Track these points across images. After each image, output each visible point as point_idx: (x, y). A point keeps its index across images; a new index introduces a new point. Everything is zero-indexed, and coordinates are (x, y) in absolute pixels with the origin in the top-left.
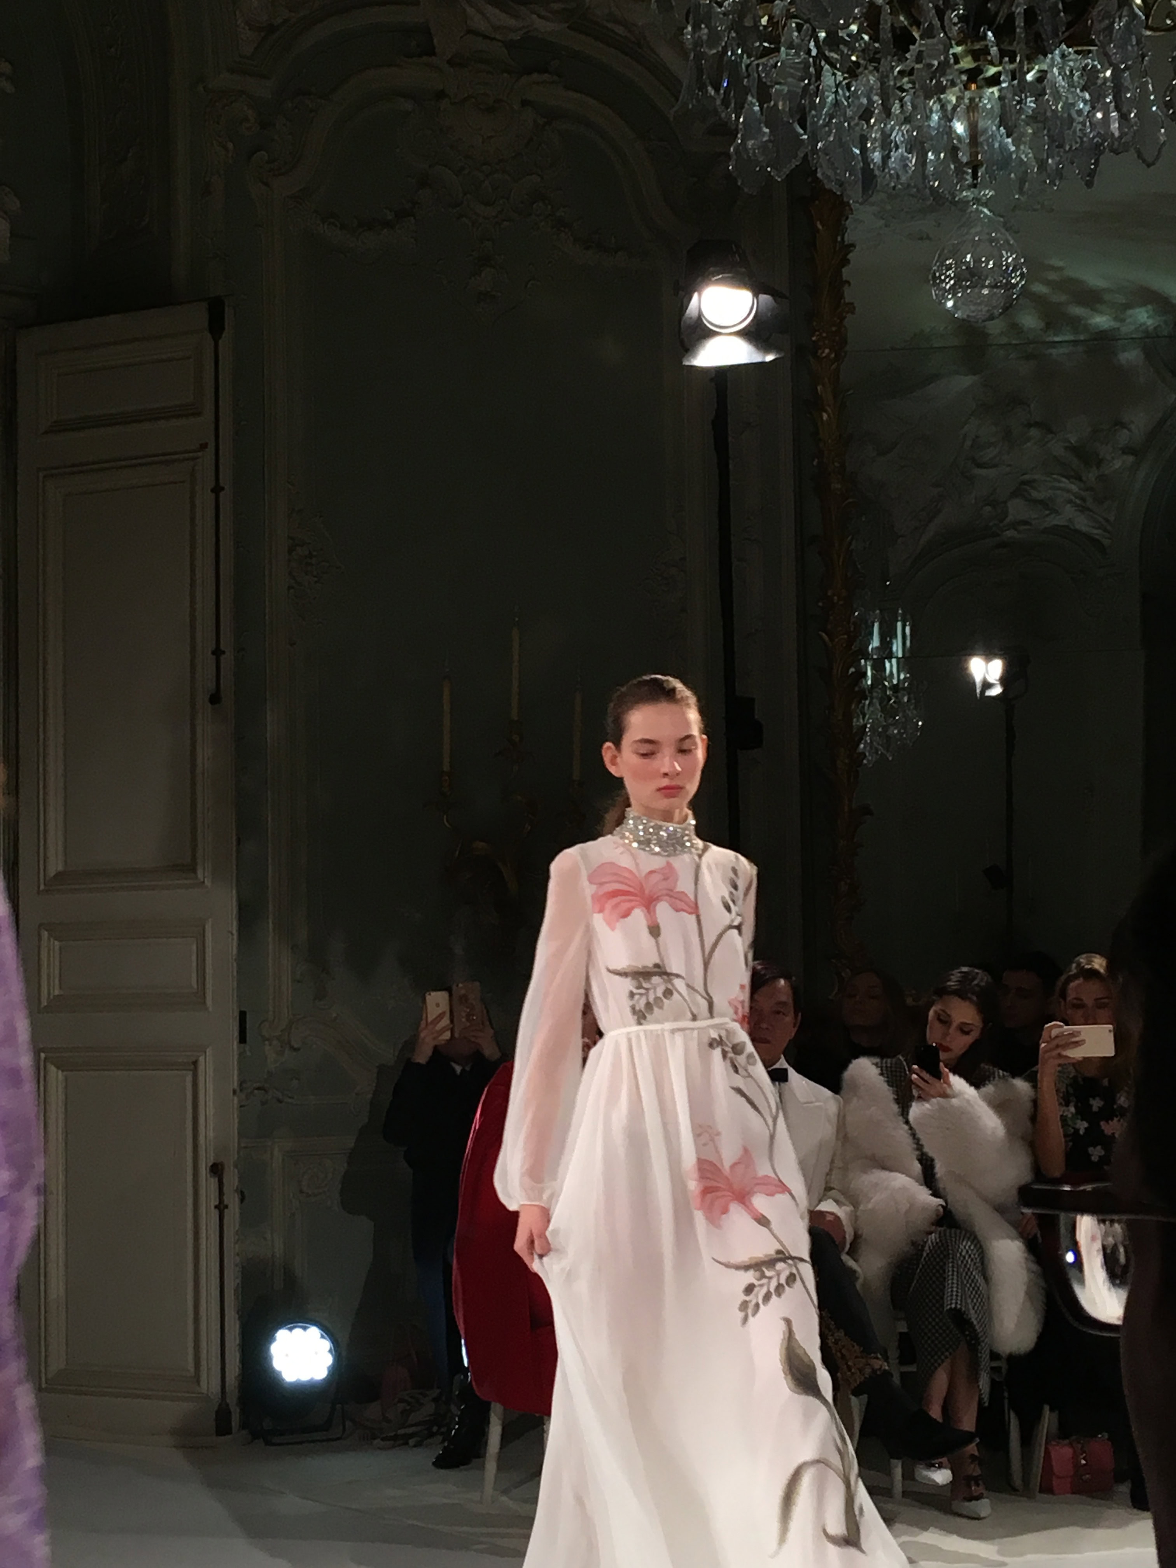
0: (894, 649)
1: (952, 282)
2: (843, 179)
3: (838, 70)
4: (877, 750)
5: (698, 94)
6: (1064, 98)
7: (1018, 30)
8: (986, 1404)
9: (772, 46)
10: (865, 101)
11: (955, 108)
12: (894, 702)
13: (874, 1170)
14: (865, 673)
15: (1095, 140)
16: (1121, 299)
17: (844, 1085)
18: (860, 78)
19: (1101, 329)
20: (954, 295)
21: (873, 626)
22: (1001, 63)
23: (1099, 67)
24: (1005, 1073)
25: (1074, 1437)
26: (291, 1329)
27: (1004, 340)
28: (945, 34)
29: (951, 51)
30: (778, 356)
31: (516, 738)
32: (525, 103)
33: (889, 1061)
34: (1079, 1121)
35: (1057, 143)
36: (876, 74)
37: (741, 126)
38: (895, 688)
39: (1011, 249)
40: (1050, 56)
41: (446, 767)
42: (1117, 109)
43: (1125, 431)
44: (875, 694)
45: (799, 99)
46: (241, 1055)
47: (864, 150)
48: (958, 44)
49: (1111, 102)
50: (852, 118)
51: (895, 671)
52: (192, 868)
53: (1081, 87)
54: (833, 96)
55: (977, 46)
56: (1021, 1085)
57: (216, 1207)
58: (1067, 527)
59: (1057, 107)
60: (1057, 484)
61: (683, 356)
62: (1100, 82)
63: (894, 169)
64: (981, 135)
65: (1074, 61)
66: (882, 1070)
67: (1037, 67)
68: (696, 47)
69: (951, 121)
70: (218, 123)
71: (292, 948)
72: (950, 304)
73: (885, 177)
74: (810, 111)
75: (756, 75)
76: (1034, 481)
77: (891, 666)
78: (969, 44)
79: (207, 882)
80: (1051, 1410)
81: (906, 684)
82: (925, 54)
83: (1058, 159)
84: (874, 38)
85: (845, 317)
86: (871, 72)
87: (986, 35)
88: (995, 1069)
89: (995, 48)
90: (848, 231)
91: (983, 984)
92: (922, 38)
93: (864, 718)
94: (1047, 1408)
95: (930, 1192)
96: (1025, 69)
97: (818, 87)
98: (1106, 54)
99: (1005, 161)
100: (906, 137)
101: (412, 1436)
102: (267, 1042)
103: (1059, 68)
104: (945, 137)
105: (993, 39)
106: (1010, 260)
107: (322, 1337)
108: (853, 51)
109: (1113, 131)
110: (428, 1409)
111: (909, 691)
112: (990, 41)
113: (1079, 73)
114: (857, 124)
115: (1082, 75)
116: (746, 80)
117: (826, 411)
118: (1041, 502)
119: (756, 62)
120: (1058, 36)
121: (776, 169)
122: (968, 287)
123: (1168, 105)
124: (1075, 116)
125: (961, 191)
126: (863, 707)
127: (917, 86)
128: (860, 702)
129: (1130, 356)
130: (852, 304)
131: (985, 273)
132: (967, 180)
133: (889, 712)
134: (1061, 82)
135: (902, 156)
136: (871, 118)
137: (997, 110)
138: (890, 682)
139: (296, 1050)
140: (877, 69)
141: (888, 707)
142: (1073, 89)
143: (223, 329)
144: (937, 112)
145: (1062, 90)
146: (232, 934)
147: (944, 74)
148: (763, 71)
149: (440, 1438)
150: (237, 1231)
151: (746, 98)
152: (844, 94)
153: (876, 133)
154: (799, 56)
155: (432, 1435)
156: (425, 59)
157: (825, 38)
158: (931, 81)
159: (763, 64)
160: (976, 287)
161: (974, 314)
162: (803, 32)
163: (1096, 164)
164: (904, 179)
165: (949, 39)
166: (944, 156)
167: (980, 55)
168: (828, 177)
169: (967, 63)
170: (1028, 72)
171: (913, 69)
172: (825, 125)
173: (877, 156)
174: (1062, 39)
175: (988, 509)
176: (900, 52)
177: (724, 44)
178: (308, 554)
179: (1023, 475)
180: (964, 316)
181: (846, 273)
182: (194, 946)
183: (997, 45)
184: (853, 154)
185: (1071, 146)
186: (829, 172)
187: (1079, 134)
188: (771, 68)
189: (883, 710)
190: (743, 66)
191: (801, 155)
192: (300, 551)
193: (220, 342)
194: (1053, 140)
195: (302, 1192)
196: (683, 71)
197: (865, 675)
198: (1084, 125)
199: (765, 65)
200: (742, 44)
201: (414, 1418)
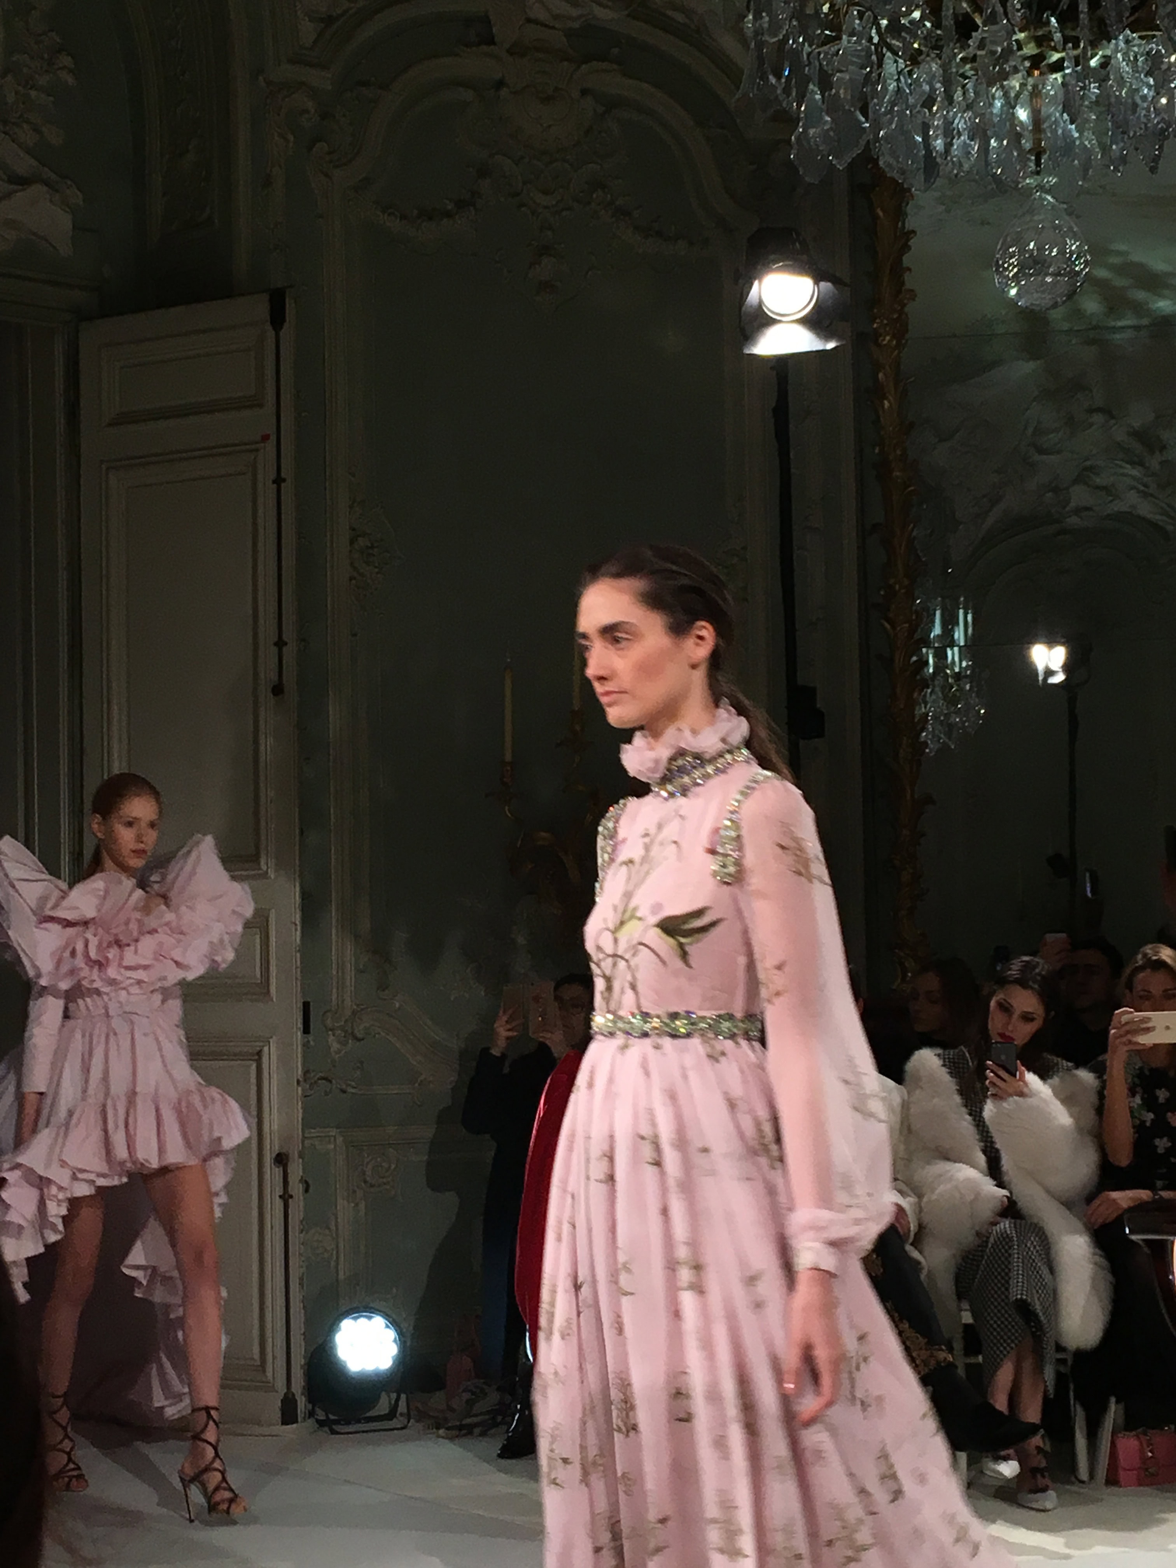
0: (956, 636)
1: (1016, 270)
2: (905, 168)
3: (900, 57)
4: (939, 739)
5: (759, 83)
6: (1128, 84)
7: (1082, 16)
8: (1052, 1396)
9: (834, 34)
10: (926, 88)
11: (1017, 97)
12: (956, 690)
13: (937, 1161)
15: (1160, 126)
17: (907, 1077)
18: (922, 66)
19: (1164, 314)
20: (1018, 283)
21: (935, 614)
22: (1064, 50)
23: (1163, 51)
24: (1069, 1064)
25: (1140, 1430)
26: (355, 1319)
27: (1066, 326)
28: (1008, 20)
29: (1014, 38)
30: (839, 344)
31: (578, 728)
32: (584, 92)
33: (952, 1052)
34: (1144, 1113)
35: (1121, 128)
36: (939, 62)
37: (802, 115)
38: (958, 676)
39: (1075, 237)
40: (1113, 41)
41: (508, 758)
44: (936, 682)
45: (861, 87)
46: (306, 1045)
47: (926, 137)
48: (1021, 31)
50: (915, 106)
51: (957, 659)
52: (255, 858)
53: (1145, 72)
54: (895, 84)
55: (1040, 32)
56: (1086, 1076)
57: (280, 1197)
58: (1131, 513)
59: (1121, 93)
60: (1120, 471)
61: (743, 345)
62: (1164, 67)
63: (955, 156)
64: (1044, 122)
65: (1139, 46)
66: (944, 1061)
67: (1100, 53)
68: (757, 35)
69: (1014, 108)
70: (279, 115)
71: (355, 939)
72: (1013, 292)
73: (947, 164)
74: (872, 99)
75: (817, 64)
76: (1097, 467)
77: (952, 654)
78: (1032, 30)
79: (272, 874)
80: (1117, 1402)
81: (968, 672)
82: (987, 41)
83: (1122, 144)
84: (937, 25)
85: (906, 304)
86: (933, 59)
87: (1048, 21)
88: (1059, 1060)
89: (1059, 34)
90: (909, 217)
91: (1043, 973)
92: (985, 25)
93: (925, 707)
94: (1113, 1400)
95: (995, 1183)
96: (1089, 53)
97: (880, 75)
98: (1171, 39)
99: (1068, 147)
100: (969, 124)
101: (476, 1425)
102: (330, 1033)
103: (1123, 54)
104: (1008, 124)
105: (1056, 25)
106: (1074, 248)
107: (388, 1326)
108: (915, 37)
110: (493, 1399)
111: (971, 679)
112: (1054, 26)
113: (1143, 58)
114: (919, 112)
115: (1146, 60)
116: (807, 69)
117: (887, 399)
118: (1104, 488)
119: (817, 50)
120: (1122, 21)
121: (838, 158)
122: (1031, 275)
124: (1139, 101)
125: (1024, 178)
126: (925, 696)
127: (979, 72)
128: (922, 690)
130: (912, 291)
131: (1049, 260)
132: (1030, 167)
133: (952, 701)
134: (1125, 68)
135: (965, 143)
136: (934, 105)
137: (1061, 96)
138: (952, 670)
139: (359, 1040)
140: (939, 56)
141: (950, 695)
142: (1137, 75)
143: (283, 320)
144: (1000, 98)
145: (1126, 76)
146: (296, 925)
147: (1007, 61)
148: (824, 59)
150: (302, 1221)
151: (807, 86)
152: (906, 82)
153: (939, 120)
154: (861, 44)
155: (496, 1425)
156: (485, 48)
157: (887, 26)
158: (994, 68)
159: (825, 52)
160: (1039, 274)
161: (1038, 303)
162: (864, 20)
163: (1161, 149)
164: (966, 167)
165: (1012, 25)
166: (1008, 143)
167: (1043, 41)
168: (889, 165)
169: (1030, 49)
170: (1092, 58)
171: (975, 55)
172: (886, 113)
173: (939, 144)
174: (1126, 24)
175: (1050, 495)
176: (963, 39)
177: (785, 32)
178: (369, 545)
179: (1085, 460)
180: (1028, 304)
181: (907, 260)
182: (258, 937)
183: (1061, 32)
184: (915, 142)
185: (1135, 133)
186: (891, 160)
187: (1143, 120)
188: (833, 55)
189: (945, 698)
190: (805, 56)
191: (863, 143)
192: (362, 542)
193: (281, 334)
194: (1117, 125)
195: (365, 1182)
196: (745, 61)
197: (927, 663)
198: (1148, 111)
199: (826, 54)
200: (803, 30)
201: (479, 1407)
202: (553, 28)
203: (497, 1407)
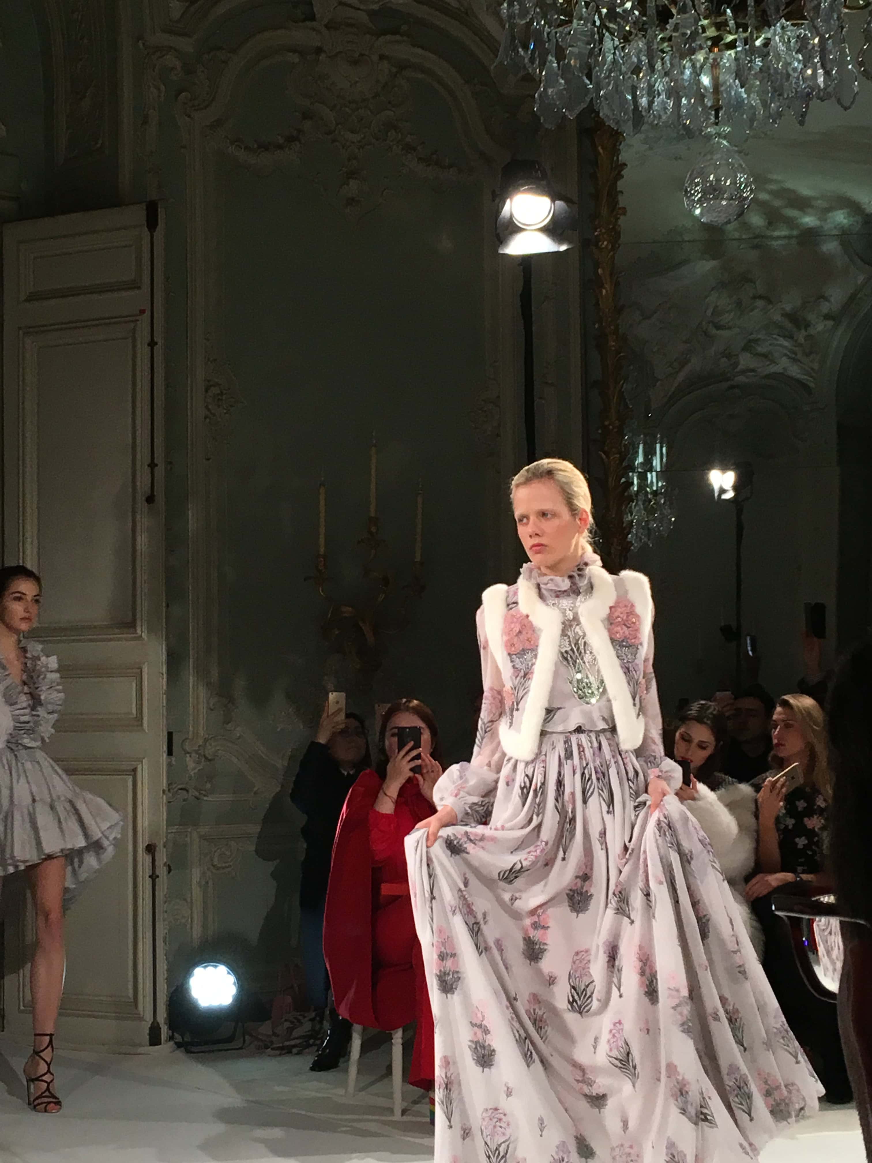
0: (654, 464)
1: (700, 195)
2: (619, 118)
3: (616, 37)
4: (641, 540)
5: (511, 55)
6: (783, 60)
7: (749, 9)
9: (567, 19)
10: (635, 60)
11: (702, 67)
12: (654, 504)
14: (633, 483)
15: (806, 90)
16: (824, 204)
18: (632, 43)
19: (810, 226)
20: (701, 205)
21: (638, 448)
22: (736, 33)
23: (809, 35)
24: (734, 780)
26: (205, 967)
27: (737, 235)
28: (696, 11)
29: (700, 23)
30: (570, 247)
31: (373, 529)
32: (382, 57)
34: (788, 819)
35: (778, 92)
36: (644, 40)
37: (543, 78)
38: (655, 493)
39: (743, 172)
40: (773, 28)
41: (322, 550)
42: (823, 66)
43: (827, 303)
44: (639, 497)
45: (586, 58)
46: (169, 765)
47: (634, 96)
48: (705, 19)
49: (818, 62)
50: (626, 73)
51: (654, 480)
52: (131, 625)
53: (796, 50)
54: (612, 56)
55: (719, 20)
56: (745, 788)
57: (150, 877)
58: (782, 374)
59: (778, 66)
60: (776, 342)
61: (498, 247)
62: (810, 47)
63: (656, 110)
64: (722, 86)
65: (791, 32)
67: (763, 36)
68: (511, 19)
69: (699, 75)
70: (154, 71)
71: (207, 685)
72: (698, 212)
73: (650, 117)
74: (595, 67)
75: (555, 40)
76: (758, 340)
77: (651, 477)
78: (713, 18)
79: (144, 636)
81: (663, 491)
82: (680, 26)
83: (778, 104)
84: (643, 13)
85: (619, 218)
86: (640, 38)
87: (725, 12)
88: (727, 777)
89: (733, 22)
90: (622, 153)
91: (714, 712)
92: (678, 14)
93: (631, 515)
96: (755, 37)
97: (600, 50)
98: (815, 27)
99: (739, 103)
100: (666, 87)
101: (294, 1046)
102: (188, 755)
103: (780, 37)
104: (695, 87)
105: (731, 15)
106: (742, 180)
107: (229, 973)
108: (627, 22)
109: (820, 83)
110: (307, 1027)
111: (665, 495)
112: (729, 16)
113: (794, 40)
114: (629, 78)
115: (797, 41)
116: (547, 44)
117: (605, 288)
118: (764, 355)
119: (554, 31)
120: (779, 13)
121: (570, 111)
122: (711, 199)
123: (861, 64)
124: (791, 72)
125: (706, 127)
126: (631, 507)
127: (674, 49)
128: (629, 504)
129: (831, 247)
130: (625, 208)
131: (724, 189)
132: (710, 119)
133: (651, 511)
134: (781, 47)
135: (663, 101)
136: (640, 72)
137: (734, 68)
138: (651, 488)
139: (210, 760)
140: (644, 36)
141: (650, 507)
142: (790, 52)
143: (156, 224)
144: (688, 68)
145: (782, 53)
146: (163, 674)
147: (694, 41)
148: (560, 37)
149: (316, 1048)
150: (165, 895)
151: (547, 57)
152: (620, 54)
153: (644, 84)
154: (586, 27)
155: (309, 1046)
156: (308, 23)
157: (606, 14)
158: (685, 46)
159: (560, 32)
160: (717, 199)
161: (716, 219)
162: (590, 8)
163: (807, 107)
164: (664, 118)
165: (699, 14)
166: (694, 101)
167: (721, 26)
168: (607, 117)
169: (712, 32)
170: (757, 38)
171: (671, 37)
172: (605, 78)
173: (644, 101)
174: (781, 15)
175: (724, 360)
176: (662, 24)
177: (531, 16)
178: (219, 392)
179: (750, 335)
180: (709, 221)
181: (620, 185)
182: (134, 685)
183: (734, 19)
184: (627, 99)
185: (788, 95)
186: (609, 113)
187: (794, 86)
188: (566, 35)
189: (645, 509)
190: (545, 33)
191: (588, 100)
192: (215, 390)
193: (155, 234)
194: (775, 90)
195: (214, 866)
196: (501, 36)
197: (632, 483)
198: (798, 79)
199: (561, 33)
200: (544, 17)
201: (296, 1033)
202: (359, 9)
203: (310, 1033)
